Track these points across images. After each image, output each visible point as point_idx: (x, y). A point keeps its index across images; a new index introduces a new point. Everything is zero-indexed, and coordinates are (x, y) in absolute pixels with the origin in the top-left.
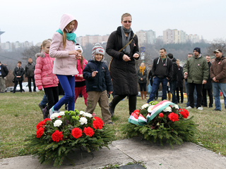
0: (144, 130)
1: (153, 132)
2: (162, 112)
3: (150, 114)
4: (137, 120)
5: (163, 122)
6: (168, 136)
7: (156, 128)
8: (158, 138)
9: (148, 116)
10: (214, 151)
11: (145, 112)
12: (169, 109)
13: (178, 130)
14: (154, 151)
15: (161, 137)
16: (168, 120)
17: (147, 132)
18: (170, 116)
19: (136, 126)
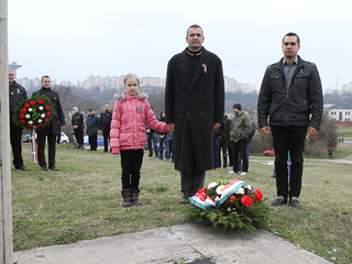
0: (213, 216)
1: (223, 220)
2: (234, 194)
3: (220, 196)
4: (203, 203)
5: (234, 206)
6: (241, 225)
7: (227, 214)
8: (229, 226)
9: (217, 198)
10: (292, 242)
11: (212, 193)
12: (241, 191)
13: (252, 217)
14: (223, 242)
15: (233, 226)
16: (241, 204)
17: (216, 220)
18: (243, 200)
19: (202, 210)
